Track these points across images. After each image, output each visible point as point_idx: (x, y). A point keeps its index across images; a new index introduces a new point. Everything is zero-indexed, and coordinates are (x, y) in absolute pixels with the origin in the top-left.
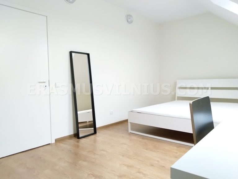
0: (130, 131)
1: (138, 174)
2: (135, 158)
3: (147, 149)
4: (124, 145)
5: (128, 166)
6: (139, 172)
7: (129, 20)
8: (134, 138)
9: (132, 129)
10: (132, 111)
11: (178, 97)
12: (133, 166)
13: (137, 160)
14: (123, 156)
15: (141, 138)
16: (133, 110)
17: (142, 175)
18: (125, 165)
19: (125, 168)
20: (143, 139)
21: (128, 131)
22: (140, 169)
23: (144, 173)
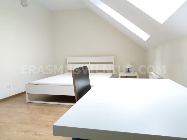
0: (28, 101)
1: (35, 136)
2: (32, 124)
3: (43, 114)
4: (22, 114)
5: (25, 132)
6: (36, 135)
7: (24, 3)
8: (32, 106)
9: (29, 99)
10: (29, 84)
11: (68, 70)
12: (30, 130)
13: (34, 125)
14: (21, 124)
15: (38, 106)
16: (30, 82)
17: (38, 137)
18: (22, 131)
19: (23, 133)
20: (39, 106)
21: (26, 101)
22: (36, 131)
23: (40, 134)
